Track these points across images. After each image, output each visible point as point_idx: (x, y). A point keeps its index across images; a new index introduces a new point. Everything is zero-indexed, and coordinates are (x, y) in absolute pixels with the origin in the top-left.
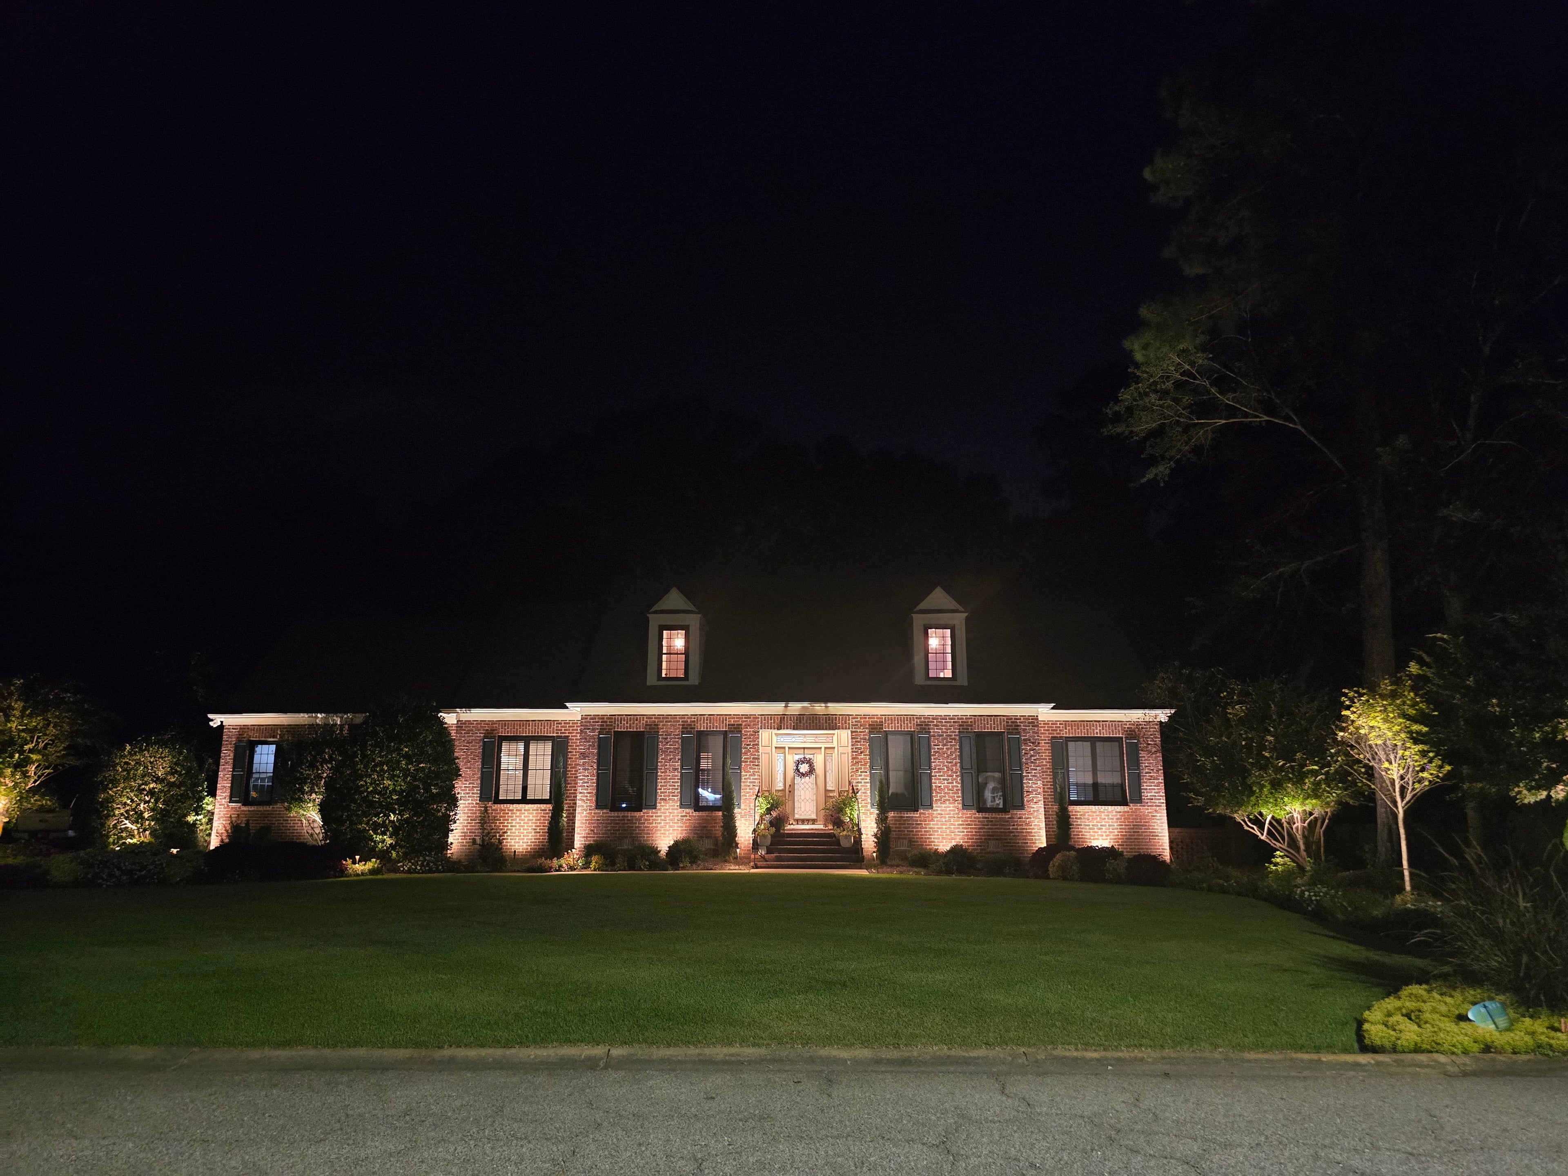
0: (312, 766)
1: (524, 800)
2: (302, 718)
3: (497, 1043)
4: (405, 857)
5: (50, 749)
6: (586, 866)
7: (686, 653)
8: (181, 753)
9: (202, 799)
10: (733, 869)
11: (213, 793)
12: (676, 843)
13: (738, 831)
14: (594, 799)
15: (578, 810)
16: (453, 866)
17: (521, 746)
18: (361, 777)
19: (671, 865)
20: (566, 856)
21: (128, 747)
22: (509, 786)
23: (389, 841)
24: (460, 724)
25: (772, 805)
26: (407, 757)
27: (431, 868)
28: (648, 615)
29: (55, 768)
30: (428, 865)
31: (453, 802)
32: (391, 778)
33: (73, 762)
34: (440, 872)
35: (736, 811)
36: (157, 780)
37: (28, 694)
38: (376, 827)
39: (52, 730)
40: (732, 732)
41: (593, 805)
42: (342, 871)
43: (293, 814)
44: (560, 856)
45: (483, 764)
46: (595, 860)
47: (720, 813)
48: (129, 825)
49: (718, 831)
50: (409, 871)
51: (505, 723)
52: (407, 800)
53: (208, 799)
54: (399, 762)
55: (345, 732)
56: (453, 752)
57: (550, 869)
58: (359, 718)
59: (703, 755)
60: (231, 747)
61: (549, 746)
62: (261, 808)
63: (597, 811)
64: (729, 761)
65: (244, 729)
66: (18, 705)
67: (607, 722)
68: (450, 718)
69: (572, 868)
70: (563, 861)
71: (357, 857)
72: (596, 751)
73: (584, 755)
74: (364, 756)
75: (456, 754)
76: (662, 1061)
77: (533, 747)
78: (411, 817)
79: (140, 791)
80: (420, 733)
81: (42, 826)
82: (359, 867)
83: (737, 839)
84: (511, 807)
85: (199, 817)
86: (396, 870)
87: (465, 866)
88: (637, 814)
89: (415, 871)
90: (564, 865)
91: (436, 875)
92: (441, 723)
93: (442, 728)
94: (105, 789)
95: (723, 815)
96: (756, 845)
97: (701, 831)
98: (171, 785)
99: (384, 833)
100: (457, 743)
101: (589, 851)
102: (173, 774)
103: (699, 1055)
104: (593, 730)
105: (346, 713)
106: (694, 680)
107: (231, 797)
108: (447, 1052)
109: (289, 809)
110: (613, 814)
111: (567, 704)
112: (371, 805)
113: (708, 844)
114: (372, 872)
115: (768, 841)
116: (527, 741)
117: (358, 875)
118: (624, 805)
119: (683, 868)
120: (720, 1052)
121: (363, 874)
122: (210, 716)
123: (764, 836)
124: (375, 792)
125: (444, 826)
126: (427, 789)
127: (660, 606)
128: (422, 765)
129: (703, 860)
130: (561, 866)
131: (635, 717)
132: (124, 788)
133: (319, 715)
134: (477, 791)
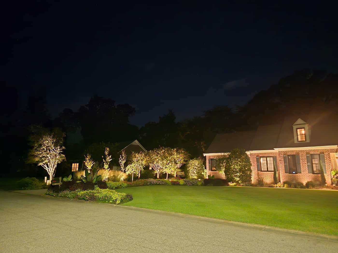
0: (222, 163)
1: (268, 171)
2: (219, 154)
3: (241, 221)
4: (242, 183)
5: (181, 161)
6: (284, 186)
7: (305, 134)
8: (199, 161)
9: (204, 170)
10: (325, 189)
11: (206, 168)
12: (308, 182)
13: (326, 180)
14: (284, 171)
15: (280, 173)
16: (252, 185)
17: (265, 158)
18: (231, 166)
19: (307, 187)
20: (278, 184)
21: (191, 160)
22: (264, 168)
23: (238, 179)
24: (251, 154)
25: (336, 173)
26: (239, 161)
27: (247, 185)
28: (293, 126)
29: (182, 164)
30: (246, 184)
31: (251, 171)
32: (237, 166)
33: (184, 163)
34: (249, 186)
35: (325, 174)
36: (196, 166)
37: (177, 151)
38: (235, 176)
39: (181, 157)
40: (321, 154)
41: (284, 172)
42: (228, 185)
43: (220, 173)
44: (277, 184)
45: (257, 163)
46: (286, 185)
47: (320, 175)
48: (193, 174)
49: (320, 179)
50: (242, 186)
51: (261, 154)
52: (240, 170)
53: (205, 170)
54: (238, 163)
55: (228, 156)
56: (250, 160)
57: (274, 187)
58: (230, 153)
59: (313, 160)
60: (208, 160)
61: (272, 158)
62: (215, 172)
63: (285, 174)
64: (321, 162)
65: (209, 156)
66: (176, 153)
67: (285, 153)
68: (248, 153)
69: (280, 187)
70: (277, 185)
71: (231, 182)
72: (283, 159)
73: (280, 161)
74: (231, 161)
75: (251, 161)
76: (277, 231)
77: (268, 158)
78: (242, 174)
79: (194, 168)
80: (242, 156)
81: (181, 174)
82: (232, 184)
83: (326, 182)
84: (265, 172)
85: (204, 173)
86: (240, 185)
87: (255, 185)
88: (296, 175)
89: (244, 186)
90: (278, 186)
91: (248, 187)
92: (246, 154)
93: (247, 155)
94: (188, 168)
95: (321, 175)
96: (332, 184)
97: (316, 179)
98: (198, 167)
99: (237, 177)
100: (250, 158)
101: (284, 183)
102: (198, 165)
103: (287, 231)
104: (282, 155)
105: (228, 152)
106: (308, 141)
107: (209, 169)
108: (231, 222)
109: (219, 172)
110: (289, 174)
111: (274, 149)
112: (233, 171)
113: (318, 183)
114: (235, 185)
115: (336, 182)
116: (267, 157)
117: (231, 186)
118: (294, 172)
119: (310, 188)
120: (293, 231)
121: (233, 186)
122: (204, 154)
123: (334, 181)
124: (234, 169)
125: (250, 176)
126: (245, 168)
127: (295, 123)
128: (243, 163)
129: (316, 187)
130: (277, 186)
131: (293, 151)
132: (191, 168)
133: (222, 153)
134: (256, 169)
